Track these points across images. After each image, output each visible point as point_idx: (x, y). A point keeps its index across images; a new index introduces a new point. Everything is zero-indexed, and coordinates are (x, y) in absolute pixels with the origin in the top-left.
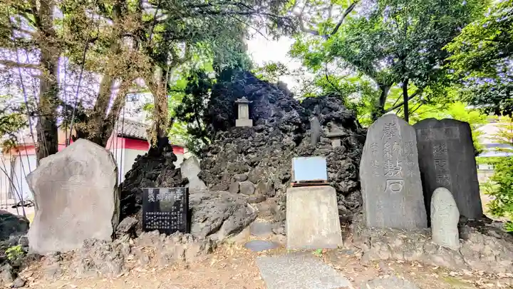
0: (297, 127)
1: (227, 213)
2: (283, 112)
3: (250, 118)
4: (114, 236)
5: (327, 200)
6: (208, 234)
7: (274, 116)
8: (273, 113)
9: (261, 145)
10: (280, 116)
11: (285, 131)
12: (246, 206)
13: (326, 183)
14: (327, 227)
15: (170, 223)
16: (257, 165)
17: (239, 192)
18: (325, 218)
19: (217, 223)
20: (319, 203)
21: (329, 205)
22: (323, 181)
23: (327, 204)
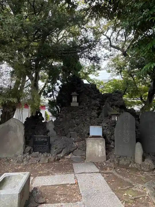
0: (98, 108)
1: (64, 146)
2: (92, 100)
3: (77, 102)
4: (24, 153)
6: (57, 154)
7: (88, 101)
8: (88, 100)
9: (82, 115)
10: (91, 102)
11: (93, 109)
12: (73, 143)
14: (101, 154)
15: (43, 149)
16: (79, 125)
17: (70, 137)
18: (100, 150)
19: (60, 150)
20: (98, 144)
21: (102, 145)
22: (100, 136)
23: (101, 145)
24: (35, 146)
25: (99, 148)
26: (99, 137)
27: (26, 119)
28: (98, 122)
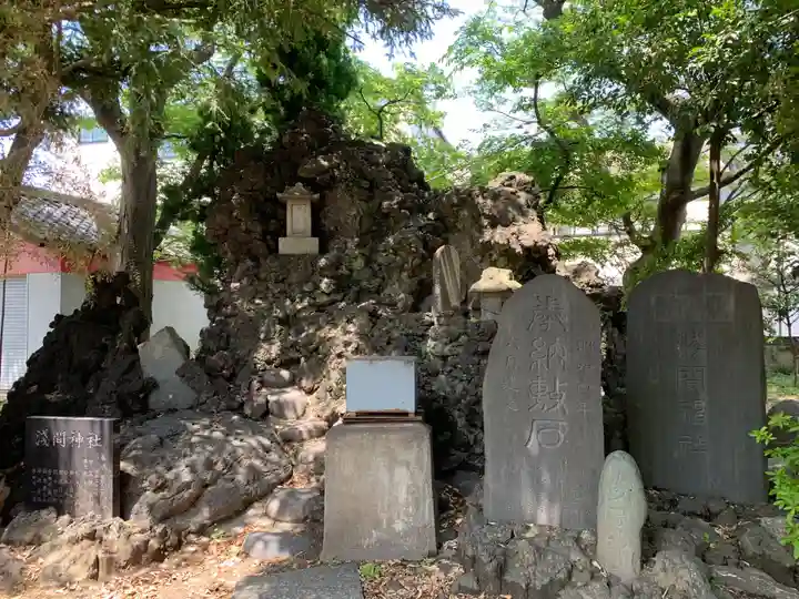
3: (314, 235)
5: (411, 456)
6: (165, 518)
13: (412, 416)
14: (407, 514)
17: (265, 414)
18: (403, 495)
20: (393, 462)
21: (412, 465)
22: (406, 414)
23: (408, 465)
24: (38, 475)
25: (396, 479)
26: (400, 416)
27: (51, 326)
28: (407, 335)
